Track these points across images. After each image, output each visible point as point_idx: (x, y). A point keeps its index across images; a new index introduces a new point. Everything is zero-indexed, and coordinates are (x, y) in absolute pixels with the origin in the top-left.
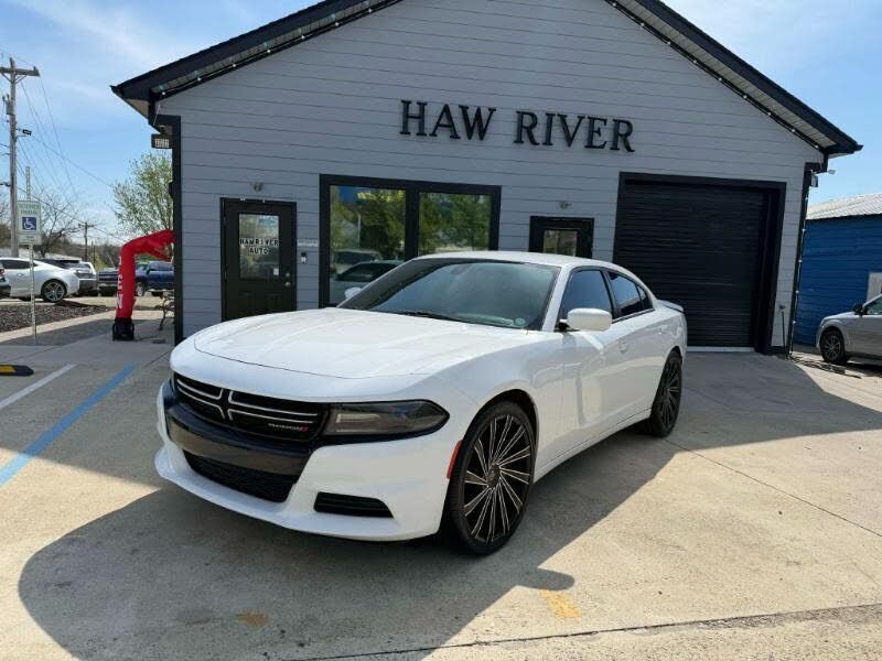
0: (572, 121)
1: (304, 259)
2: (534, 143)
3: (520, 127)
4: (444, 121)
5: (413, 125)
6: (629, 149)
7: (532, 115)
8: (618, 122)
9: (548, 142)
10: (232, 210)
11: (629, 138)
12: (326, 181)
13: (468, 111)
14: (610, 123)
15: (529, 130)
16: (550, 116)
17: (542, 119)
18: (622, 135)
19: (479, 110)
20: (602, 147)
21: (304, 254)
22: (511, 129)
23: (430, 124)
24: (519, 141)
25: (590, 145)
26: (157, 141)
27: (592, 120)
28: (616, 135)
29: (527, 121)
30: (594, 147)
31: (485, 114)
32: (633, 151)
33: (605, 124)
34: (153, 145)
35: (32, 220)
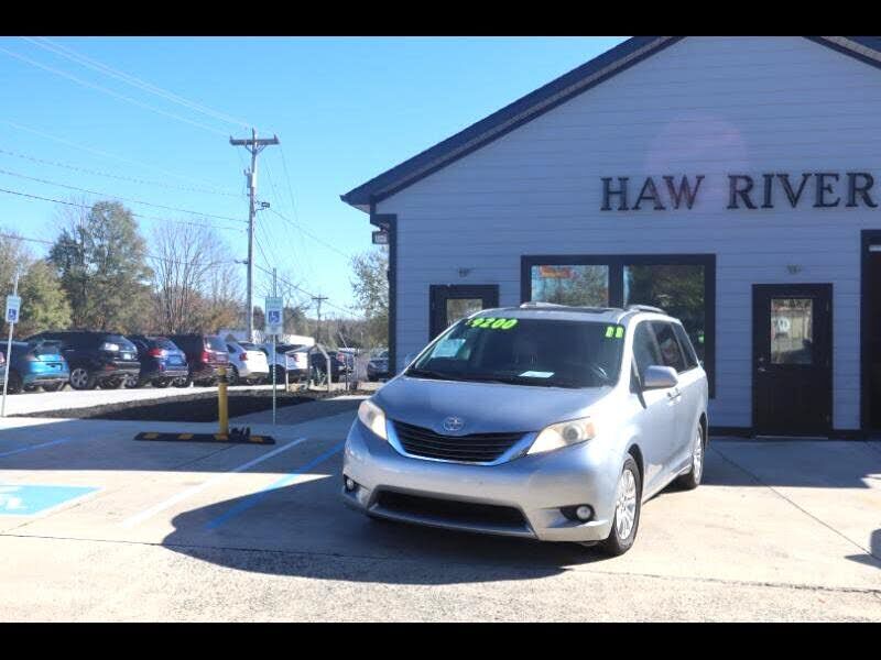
0: (795, 181)
2: (750, 205)
3: (734, 191)
4: (647, 193)
5: (615, 201)
6: (870, 204)
7: (748, 179)
8: (853, 176)
9: (768, 205)
10: (441, 296)
11: (869, 192)
12: (528, 263)
13: (674, 181)
14: (844, 179)
15: (744, 194)
16: (768, 178)
17: (759, 182)
18: (861, 189)
19: (685, 179)
20: (836, 204)
22: (723, 194)
23: (633, 197)
24: (733, 205)
25: (820, 204)
26: (378, 238)
27: (821, 177)
28: (853, 189)
30: (825, 205)
31: (692, 183)
32: (876, 206)
33: (837, 179)
34: (374, 241)
35: (277, 314)
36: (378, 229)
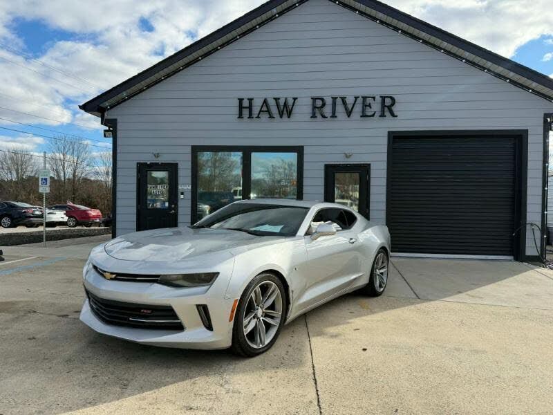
0: (350, 101)
1: (182, 196)
2: (324, 117)
3: (314, 107)
4: (265, 108)
5: (246, 112)
6: (393, 115)
7: (322, 100)
8: (383, 98)
9: (334, 116)
10: (144, 170)
11: (393, 108)
12: (196, 150)
13: (280, 101)
14: (378, 99)
15: (320, 109)
16: (334, 99)
17: (329, 101)
18: (388, 106)
19: (286, 99)
20: (373, 115)
21: (182, 194)
22: (309, 110)
23: (256, 110)
24: (314, 116)
25: (364, 115)
26: (107, 134)
27: (364, 98)
28: (383, 106)
29: (319, 103)
30: (367, 116)
31: (290, 101)
32: (396, 116)
33: (374, 100)
34: (105, 136)
35: (46, 179)
36: (107, 128)
